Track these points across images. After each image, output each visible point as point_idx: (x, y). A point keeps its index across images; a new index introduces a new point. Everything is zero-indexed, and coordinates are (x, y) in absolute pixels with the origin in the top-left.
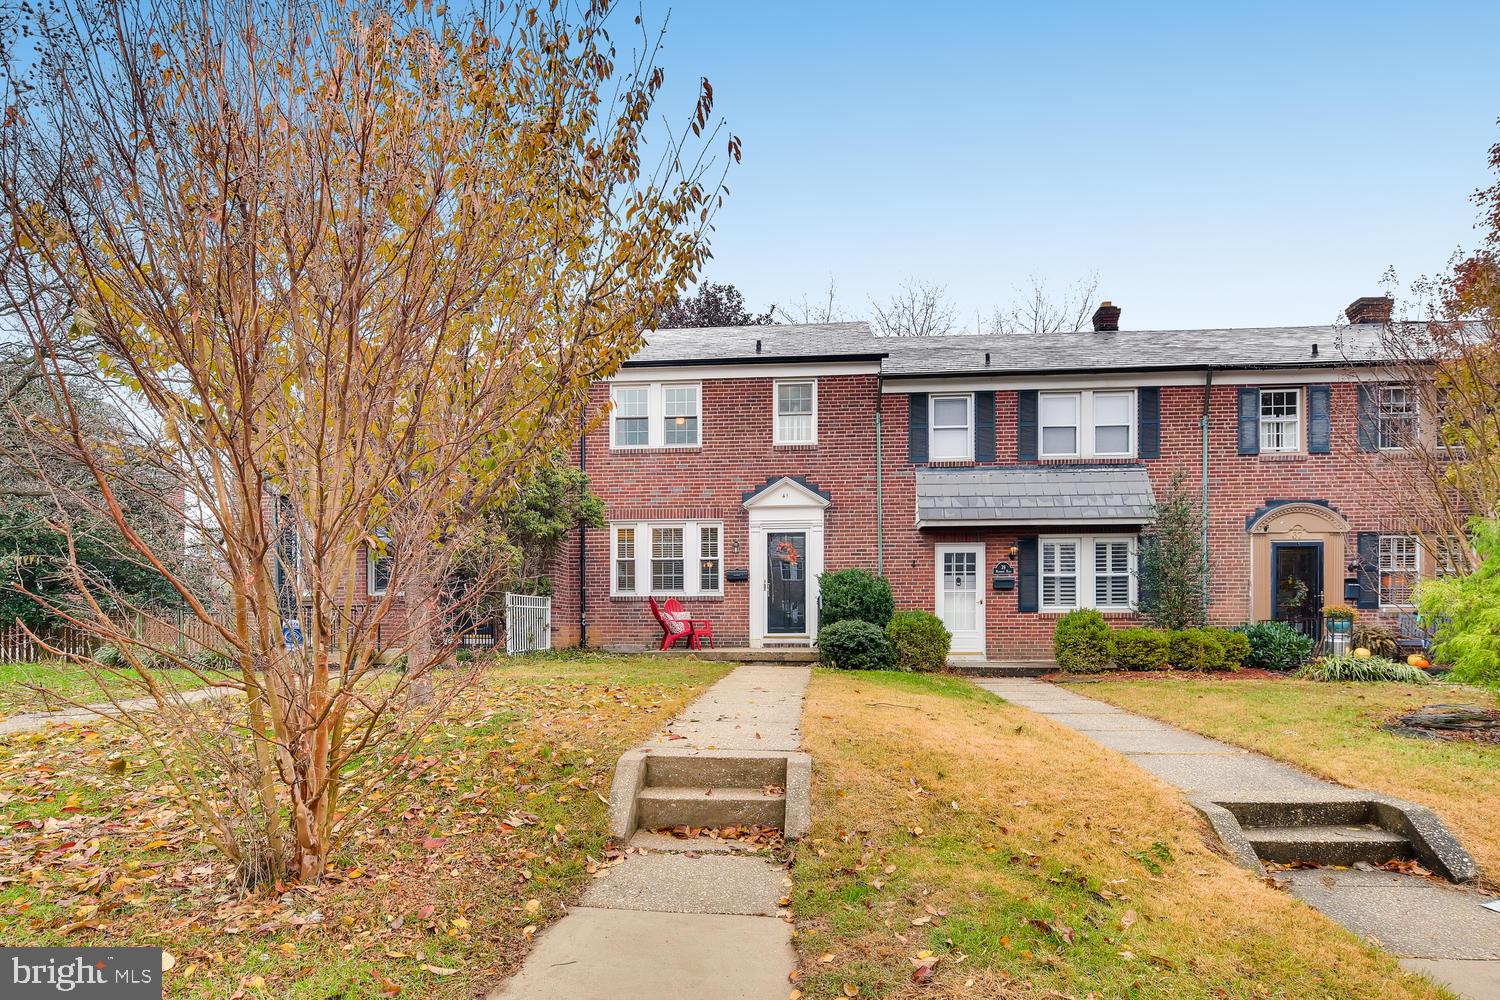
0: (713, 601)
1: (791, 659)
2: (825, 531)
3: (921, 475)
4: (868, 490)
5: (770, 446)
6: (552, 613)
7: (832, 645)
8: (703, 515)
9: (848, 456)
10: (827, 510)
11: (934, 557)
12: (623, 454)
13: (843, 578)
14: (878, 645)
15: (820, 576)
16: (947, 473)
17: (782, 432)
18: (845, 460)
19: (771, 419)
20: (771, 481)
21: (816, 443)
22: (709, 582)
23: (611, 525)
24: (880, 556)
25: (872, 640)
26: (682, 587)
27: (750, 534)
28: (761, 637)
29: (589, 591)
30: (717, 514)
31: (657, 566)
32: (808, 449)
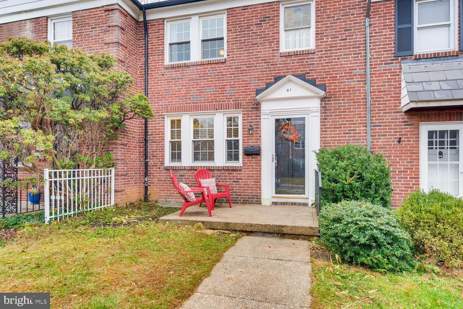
0: (234, 170)
1: (289, 232)
2: (321, 116)
3: (405, 66)
4: (358, 81)
5: (277, 53)
6: (115, 179)
7: (336, 235)
8: (228, 107)
9: (341, 55)
10: (323, 99)
11: (418, 134)
12: (173, 67)
13: (339, 153)
14: (396, 239)
15: (318, 152)
16: (432, 62)
17: (287, 43)
18: (338, 59)
19: (279, 33)
20: (277, 79)
21: (314, 48)
22: (232, 156)
23: (166, 117)
24: (369, 134)
25: (387, 234)
26: (213, 160)
27: (262, 120)
28: (270, 197)
29: (151, 162)
30: (237, 106)
31: (197, 146)
32: (308, 53)
